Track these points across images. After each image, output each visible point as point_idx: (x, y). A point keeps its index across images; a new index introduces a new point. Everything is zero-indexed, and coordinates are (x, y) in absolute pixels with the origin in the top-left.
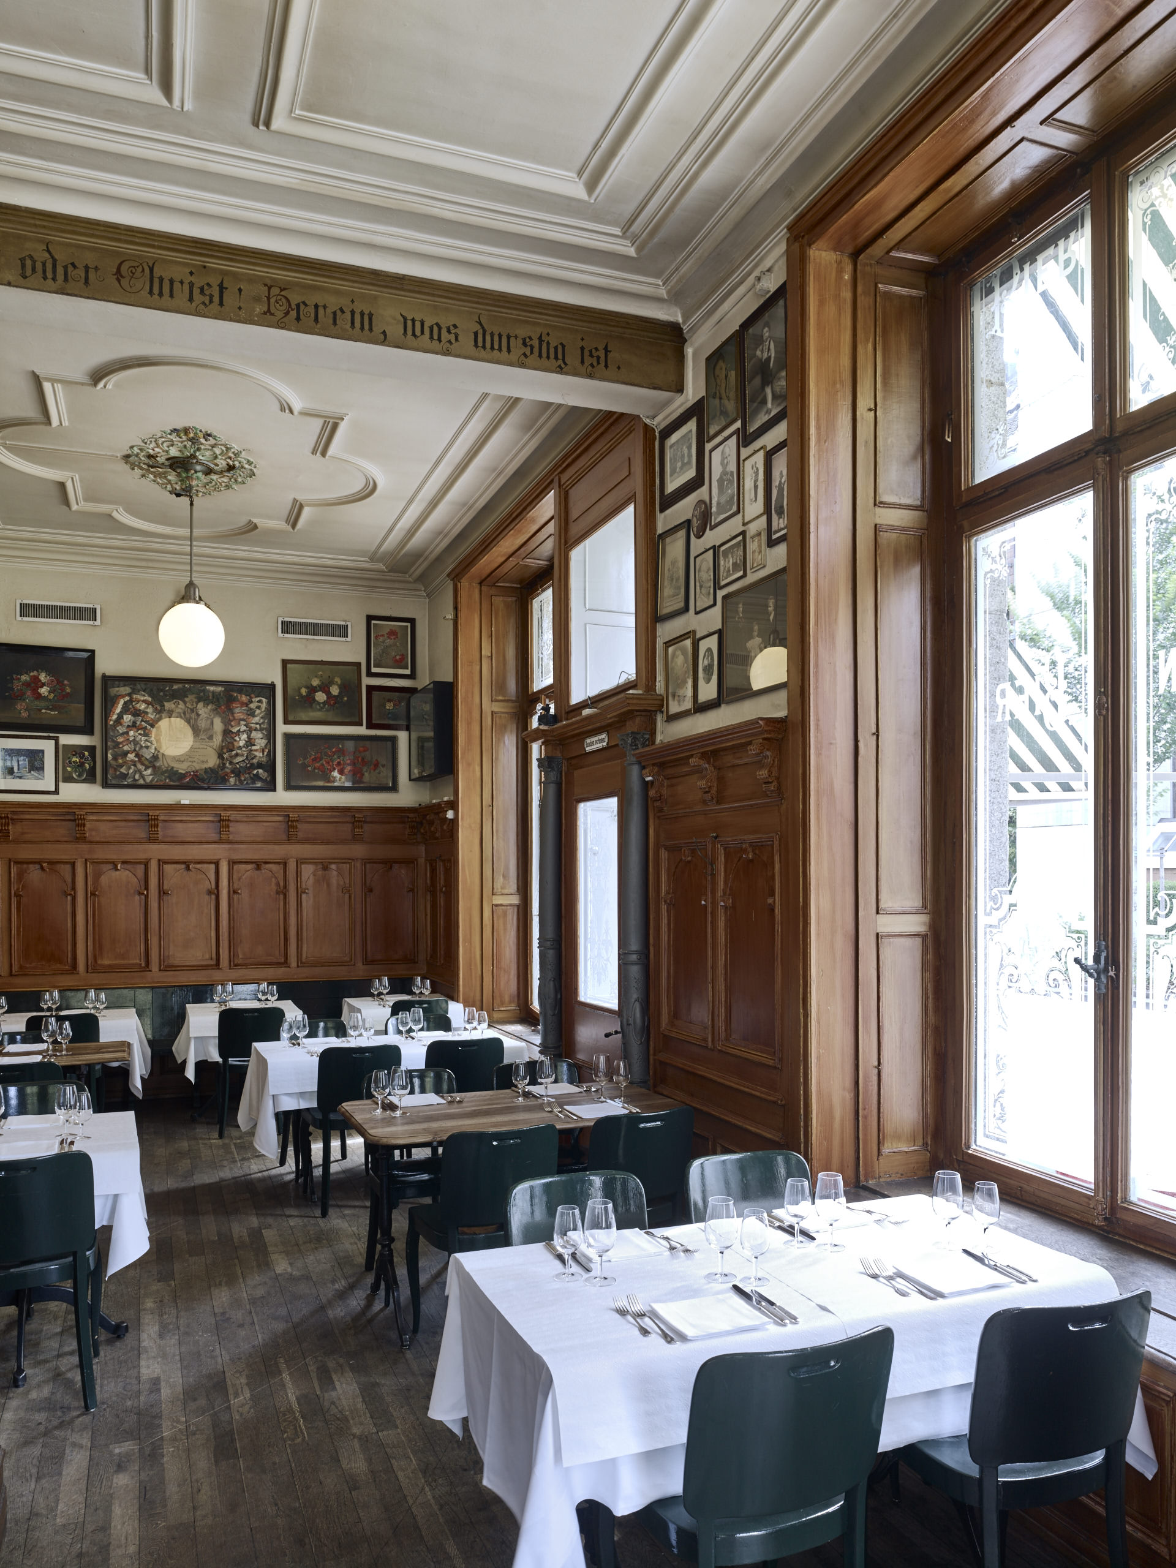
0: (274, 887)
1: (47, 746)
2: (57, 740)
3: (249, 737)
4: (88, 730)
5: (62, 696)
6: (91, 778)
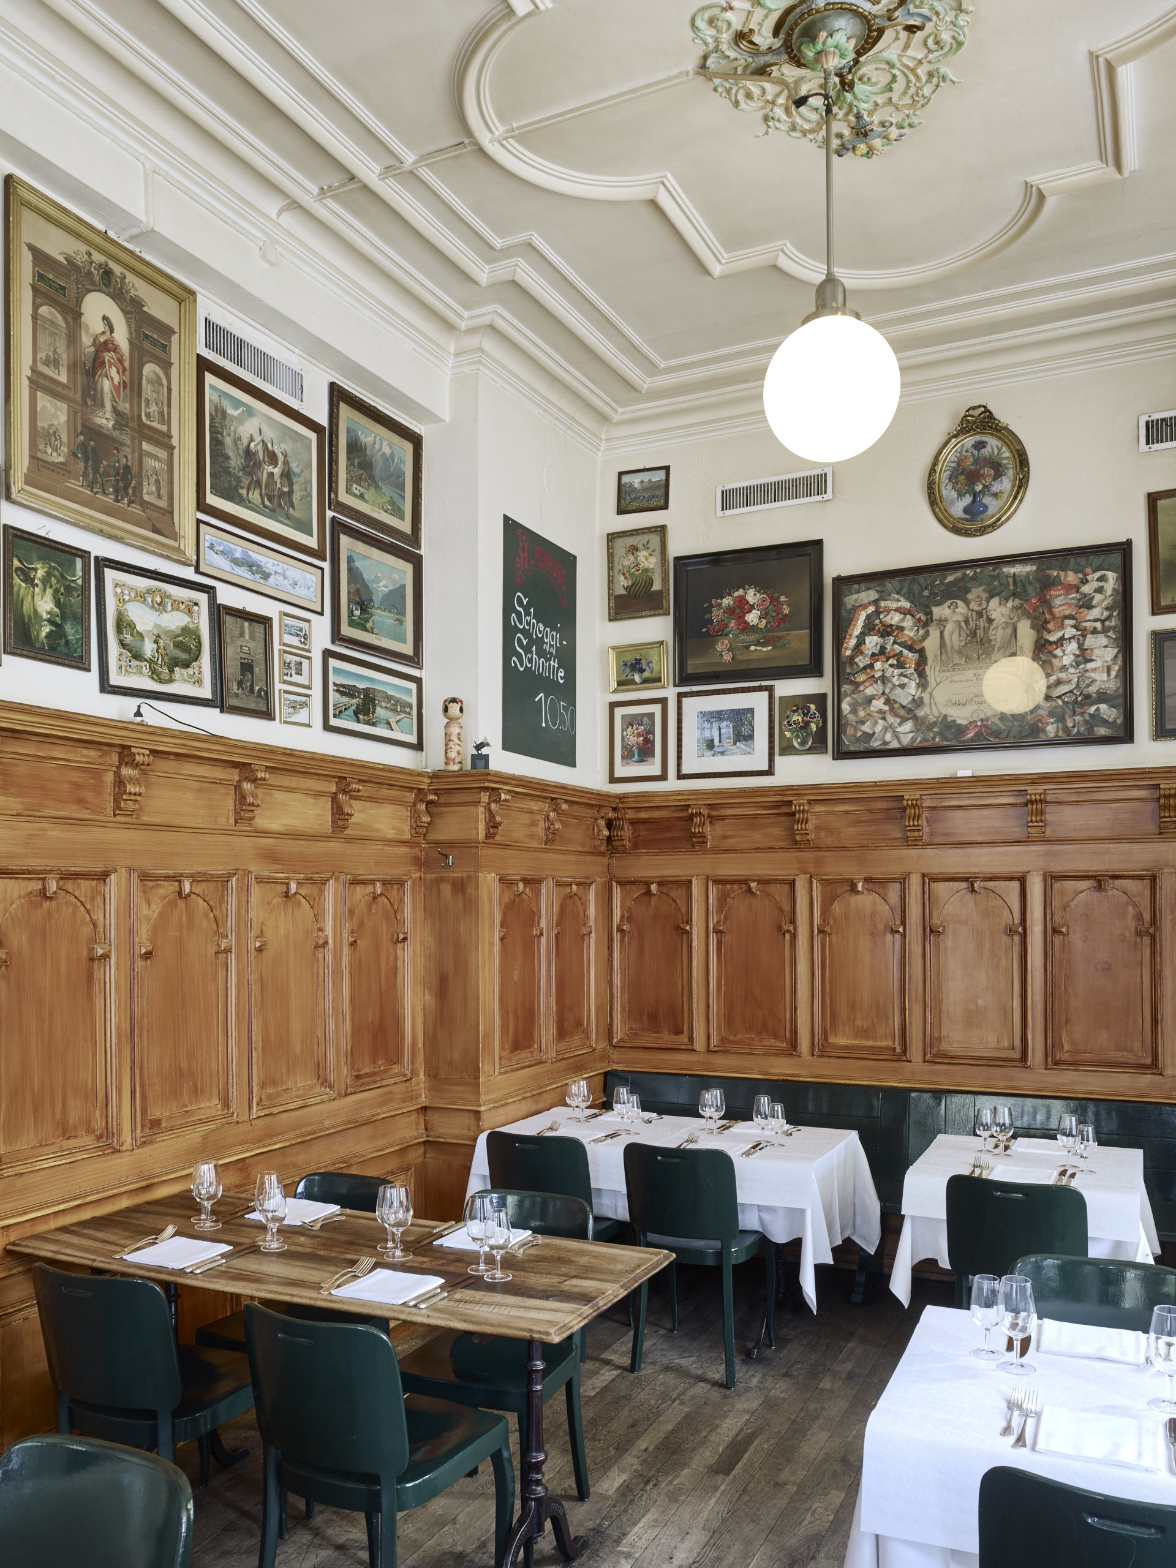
0: (1131, 923)
1: (758, 702)
2: (770, 689)
3: (1081, 647)
4: (814, 669)
5: (778, 622)
6: (818, 745)
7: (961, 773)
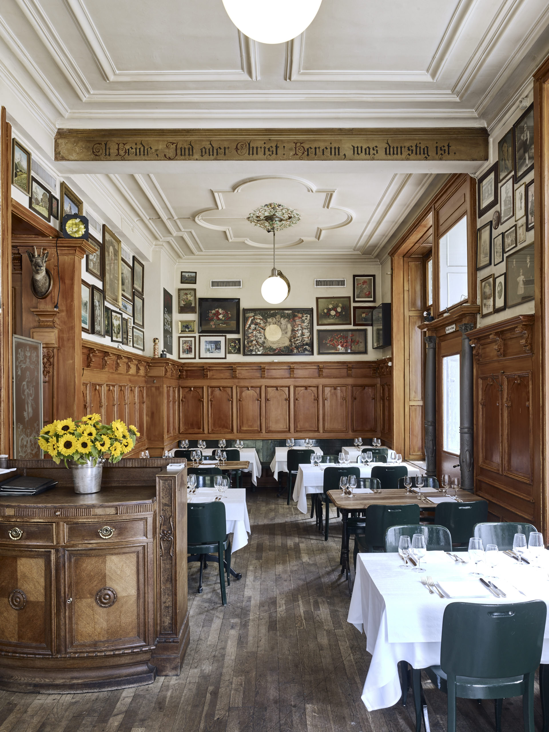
0: (313, 397)
1: (222, 339)
2: (225, 336)
3: (302, 332)
4: (238, 332)
5: (227, 319)
6: (239, 352)
7: (275, 361)
